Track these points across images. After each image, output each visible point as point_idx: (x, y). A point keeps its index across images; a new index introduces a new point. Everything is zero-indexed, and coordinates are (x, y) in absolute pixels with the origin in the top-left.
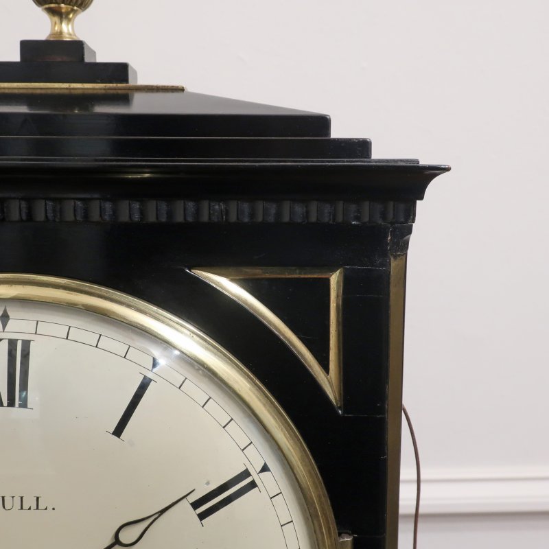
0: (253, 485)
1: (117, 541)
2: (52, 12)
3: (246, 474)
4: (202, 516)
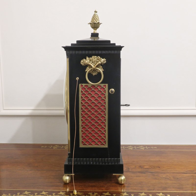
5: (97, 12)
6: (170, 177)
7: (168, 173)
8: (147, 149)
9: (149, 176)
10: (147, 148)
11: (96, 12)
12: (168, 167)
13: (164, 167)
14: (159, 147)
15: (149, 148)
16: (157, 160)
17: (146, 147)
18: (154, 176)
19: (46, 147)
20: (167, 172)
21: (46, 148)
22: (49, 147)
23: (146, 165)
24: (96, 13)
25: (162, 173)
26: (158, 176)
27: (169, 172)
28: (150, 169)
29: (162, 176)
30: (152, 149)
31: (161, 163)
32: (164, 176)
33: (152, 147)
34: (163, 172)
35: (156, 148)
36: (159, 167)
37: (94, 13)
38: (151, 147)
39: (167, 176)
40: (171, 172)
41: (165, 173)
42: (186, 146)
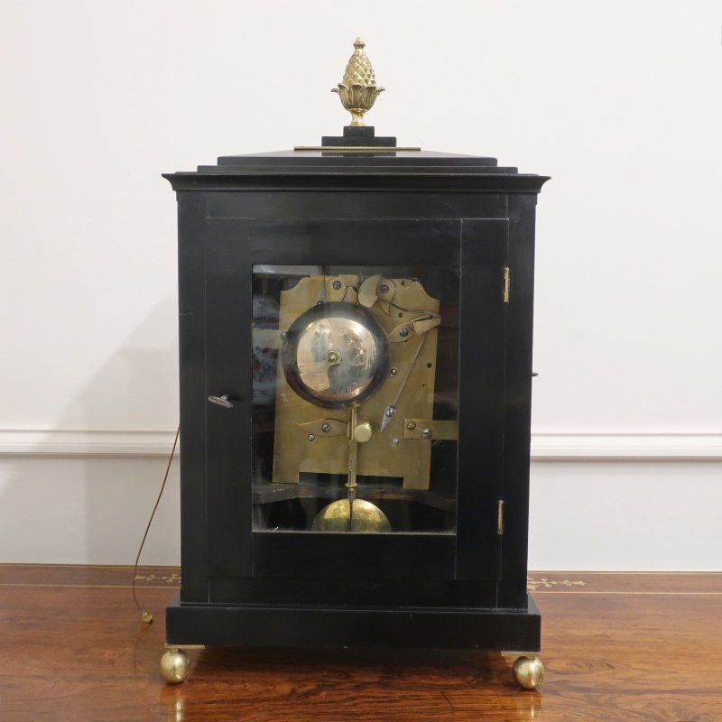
5: (362, 46)
6: (663, 711)
7: (651, 691)
8: (548, 589)
9: (574, 706)
10: (547, 585)
11: (359, 46)
12: (646, 667)
13: (629, 667)
14: (591, 579)
15: (554, 583)
16: (597, 636)
17: (544, 581)
18: (597, 704)
19: (153, 577)
20: (645, 687)
21: (150, 583)
22: (164, 578)
23: (555, 655)
24: (360, 50)
25: (625, 692)
26: (614, 705)
27: (652, 687)
28: (576, 673)
29: (629, 707)
30: (566, 588)
31: (611, 648)
32: (637, 706)
33: (566, 582)
34: (630, 686)
35: (581, 583)
36: (611, 667)
38: (562, 580)
39: (650, 705)
40: (663, 688)
41: (638, 693)
42: (692, 576)
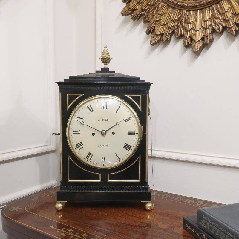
0: (131, 119)
1: (116, 124)
2: (105, 64)
3: (130, 117)
4: (126, 122)
37: (104, 48)
